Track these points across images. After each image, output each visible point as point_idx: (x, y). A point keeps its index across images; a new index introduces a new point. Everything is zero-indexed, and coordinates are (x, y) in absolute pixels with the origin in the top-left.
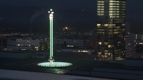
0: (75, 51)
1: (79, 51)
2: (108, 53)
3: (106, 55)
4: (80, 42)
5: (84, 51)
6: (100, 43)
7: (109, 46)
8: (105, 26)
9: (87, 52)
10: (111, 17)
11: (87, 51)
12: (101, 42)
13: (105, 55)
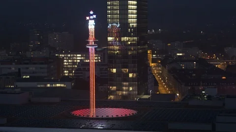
0: (42, 86)
1: (49, 85)
2: (129, 86)
3: (125, 91)
4: (41, 68)
5: (58, 85)
6: (114, 70)
7: (131, 75)
8: (122, 40)
9: (64, 87)
10: (131, 24)
11: (62, 85)
12: (115, 68)
13: (123, 91)
